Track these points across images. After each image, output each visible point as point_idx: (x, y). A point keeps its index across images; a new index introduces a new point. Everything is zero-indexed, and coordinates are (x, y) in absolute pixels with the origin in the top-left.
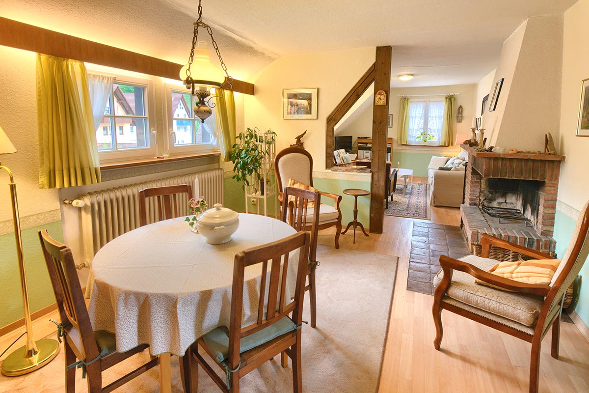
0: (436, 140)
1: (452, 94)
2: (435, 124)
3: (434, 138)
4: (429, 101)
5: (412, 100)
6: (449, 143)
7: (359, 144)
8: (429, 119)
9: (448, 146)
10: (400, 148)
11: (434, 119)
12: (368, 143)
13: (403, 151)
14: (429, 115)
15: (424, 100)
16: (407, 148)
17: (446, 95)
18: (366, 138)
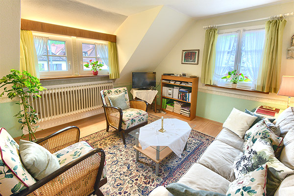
0: (251, 83)
1: (281, 15)
2: (250, 60)
3: (248, 80)
4: (244, 30)
5: (221, 31)
6: (270, 89)
7: (163, 81)
8: (243, 53)
9: (268, 93)
10: (206, 88)
11: (249, 54)
12: (170, 80)
13: (209, 92)
14: (243, 48)
15: (237, 29)
16: (214, 89)
17: (269, 18)
18: (170, 75)
